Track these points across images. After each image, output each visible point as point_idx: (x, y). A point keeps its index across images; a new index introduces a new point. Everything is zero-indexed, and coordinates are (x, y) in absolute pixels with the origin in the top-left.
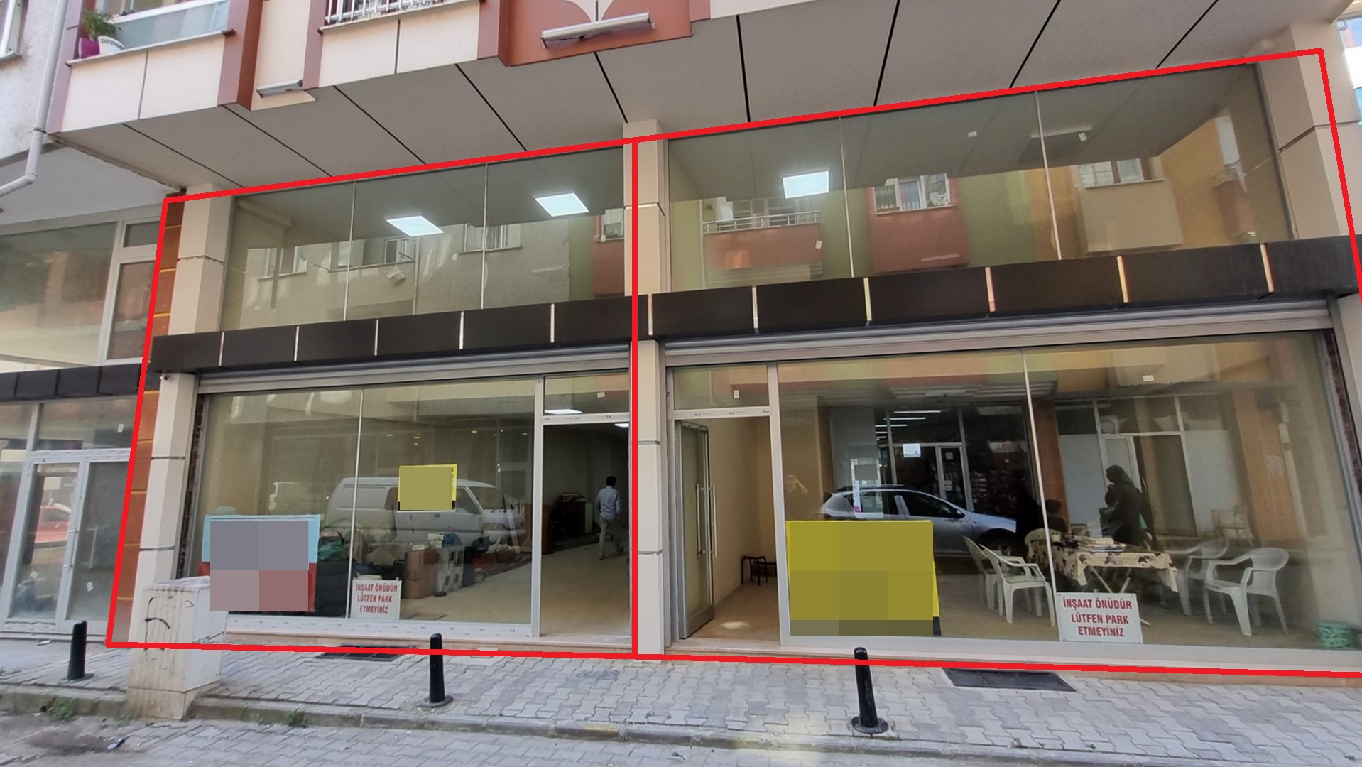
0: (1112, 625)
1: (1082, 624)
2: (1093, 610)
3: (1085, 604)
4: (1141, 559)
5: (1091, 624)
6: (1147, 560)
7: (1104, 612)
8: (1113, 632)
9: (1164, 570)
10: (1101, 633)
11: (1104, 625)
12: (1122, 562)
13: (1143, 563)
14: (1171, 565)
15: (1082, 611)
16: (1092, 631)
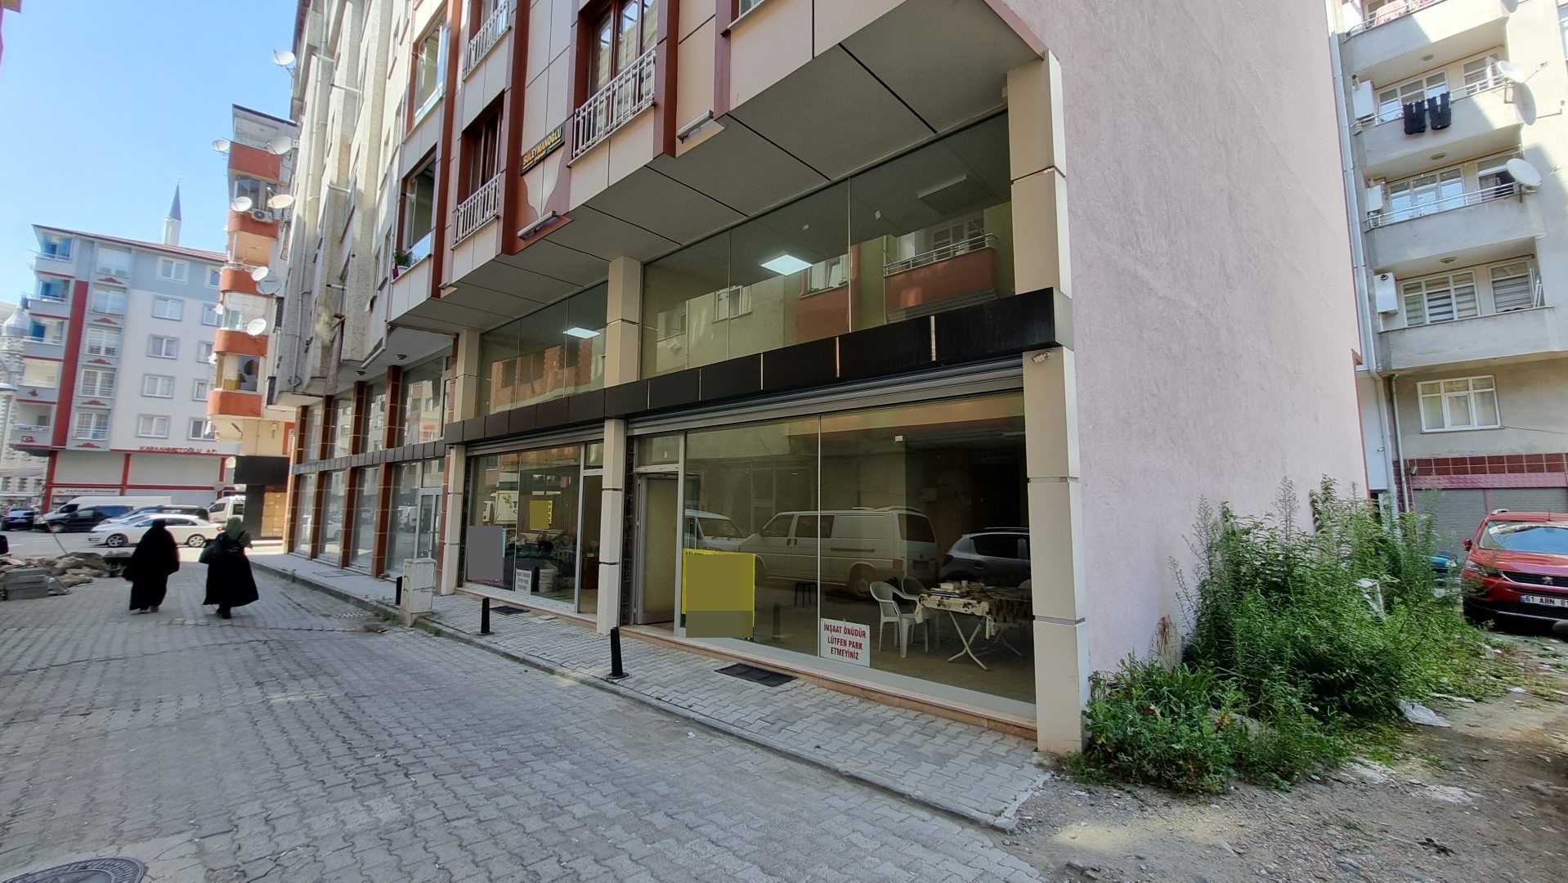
0: (852, 650)
1: (834, 646)
2: (841, 636)
3: (837, 630)
4: (965, 605)
5: (840, 647)
6: (970, 607)
7: (848, 638)
8: (852, 655)
9: (980, 617)
10: (845, 654)
11: (846, 648)
12: (950, 607)
13: (967, 609)
14: (988, 613)
15: (835, 635)
16: (840, 652)
